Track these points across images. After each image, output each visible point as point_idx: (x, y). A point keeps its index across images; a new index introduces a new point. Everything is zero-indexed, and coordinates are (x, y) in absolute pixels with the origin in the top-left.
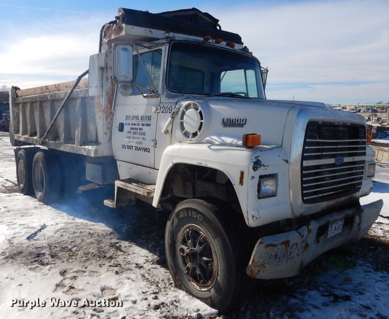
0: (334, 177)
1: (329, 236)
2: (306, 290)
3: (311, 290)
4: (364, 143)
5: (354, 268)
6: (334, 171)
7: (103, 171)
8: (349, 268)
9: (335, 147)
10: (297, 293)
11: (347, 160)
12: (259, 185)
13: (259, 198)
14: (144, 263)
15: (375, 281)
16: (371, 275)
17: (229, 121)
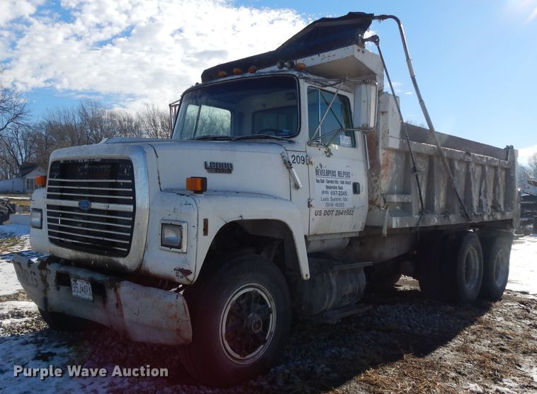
1: (74, 293)
11: (97, 206)
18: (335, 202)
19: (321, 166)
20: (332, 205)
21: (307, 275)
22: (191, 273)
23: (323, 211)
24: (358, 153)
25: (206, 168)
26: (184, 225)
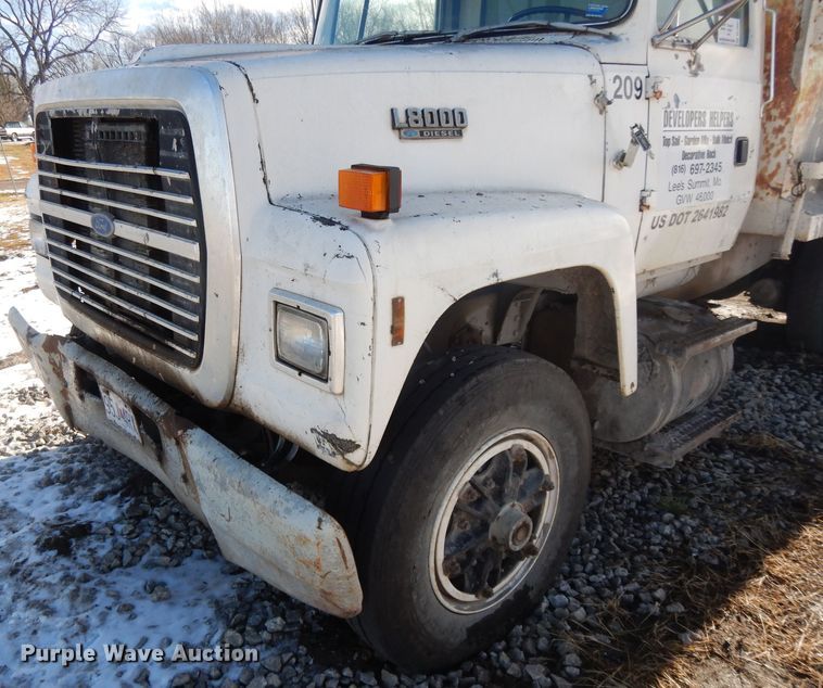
18: (695, 192)
19: (677, 100)
20: (689, 198)
21: (632, 385)
22: (358, 446)
23: (669, 214)
24: (752, 59)
25: (394, 127)
26: (337, 322)
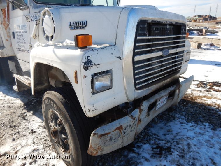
0: (162, 66)
1: (157, 108)
2: (141, 144)
3: (145, 144)
4: (184, 38)
5: (174, 121)
6: (162, 62)
7: (16, 65)
8: (171, 121)
9: (163, 42)
10: (135, 147)
11: (172, 51)
12: (92, 83)
13: (93, 93)
14: (38, 128)
15: (186, 130)
16: (184, 126)
17: (74, 24)
